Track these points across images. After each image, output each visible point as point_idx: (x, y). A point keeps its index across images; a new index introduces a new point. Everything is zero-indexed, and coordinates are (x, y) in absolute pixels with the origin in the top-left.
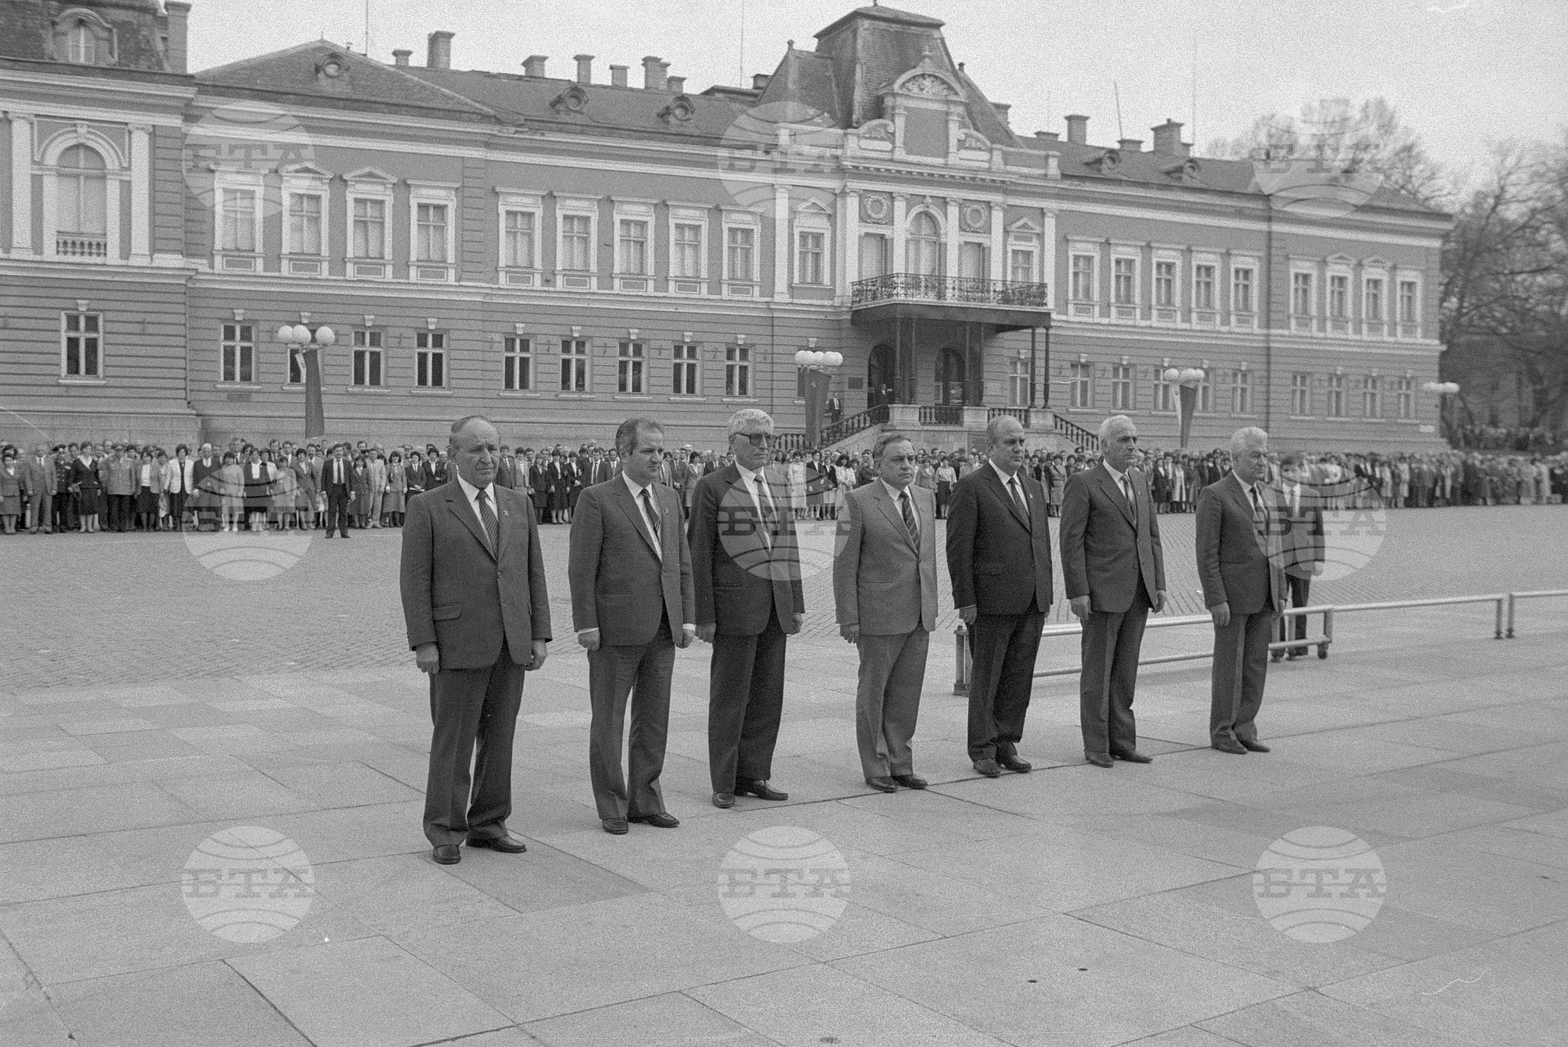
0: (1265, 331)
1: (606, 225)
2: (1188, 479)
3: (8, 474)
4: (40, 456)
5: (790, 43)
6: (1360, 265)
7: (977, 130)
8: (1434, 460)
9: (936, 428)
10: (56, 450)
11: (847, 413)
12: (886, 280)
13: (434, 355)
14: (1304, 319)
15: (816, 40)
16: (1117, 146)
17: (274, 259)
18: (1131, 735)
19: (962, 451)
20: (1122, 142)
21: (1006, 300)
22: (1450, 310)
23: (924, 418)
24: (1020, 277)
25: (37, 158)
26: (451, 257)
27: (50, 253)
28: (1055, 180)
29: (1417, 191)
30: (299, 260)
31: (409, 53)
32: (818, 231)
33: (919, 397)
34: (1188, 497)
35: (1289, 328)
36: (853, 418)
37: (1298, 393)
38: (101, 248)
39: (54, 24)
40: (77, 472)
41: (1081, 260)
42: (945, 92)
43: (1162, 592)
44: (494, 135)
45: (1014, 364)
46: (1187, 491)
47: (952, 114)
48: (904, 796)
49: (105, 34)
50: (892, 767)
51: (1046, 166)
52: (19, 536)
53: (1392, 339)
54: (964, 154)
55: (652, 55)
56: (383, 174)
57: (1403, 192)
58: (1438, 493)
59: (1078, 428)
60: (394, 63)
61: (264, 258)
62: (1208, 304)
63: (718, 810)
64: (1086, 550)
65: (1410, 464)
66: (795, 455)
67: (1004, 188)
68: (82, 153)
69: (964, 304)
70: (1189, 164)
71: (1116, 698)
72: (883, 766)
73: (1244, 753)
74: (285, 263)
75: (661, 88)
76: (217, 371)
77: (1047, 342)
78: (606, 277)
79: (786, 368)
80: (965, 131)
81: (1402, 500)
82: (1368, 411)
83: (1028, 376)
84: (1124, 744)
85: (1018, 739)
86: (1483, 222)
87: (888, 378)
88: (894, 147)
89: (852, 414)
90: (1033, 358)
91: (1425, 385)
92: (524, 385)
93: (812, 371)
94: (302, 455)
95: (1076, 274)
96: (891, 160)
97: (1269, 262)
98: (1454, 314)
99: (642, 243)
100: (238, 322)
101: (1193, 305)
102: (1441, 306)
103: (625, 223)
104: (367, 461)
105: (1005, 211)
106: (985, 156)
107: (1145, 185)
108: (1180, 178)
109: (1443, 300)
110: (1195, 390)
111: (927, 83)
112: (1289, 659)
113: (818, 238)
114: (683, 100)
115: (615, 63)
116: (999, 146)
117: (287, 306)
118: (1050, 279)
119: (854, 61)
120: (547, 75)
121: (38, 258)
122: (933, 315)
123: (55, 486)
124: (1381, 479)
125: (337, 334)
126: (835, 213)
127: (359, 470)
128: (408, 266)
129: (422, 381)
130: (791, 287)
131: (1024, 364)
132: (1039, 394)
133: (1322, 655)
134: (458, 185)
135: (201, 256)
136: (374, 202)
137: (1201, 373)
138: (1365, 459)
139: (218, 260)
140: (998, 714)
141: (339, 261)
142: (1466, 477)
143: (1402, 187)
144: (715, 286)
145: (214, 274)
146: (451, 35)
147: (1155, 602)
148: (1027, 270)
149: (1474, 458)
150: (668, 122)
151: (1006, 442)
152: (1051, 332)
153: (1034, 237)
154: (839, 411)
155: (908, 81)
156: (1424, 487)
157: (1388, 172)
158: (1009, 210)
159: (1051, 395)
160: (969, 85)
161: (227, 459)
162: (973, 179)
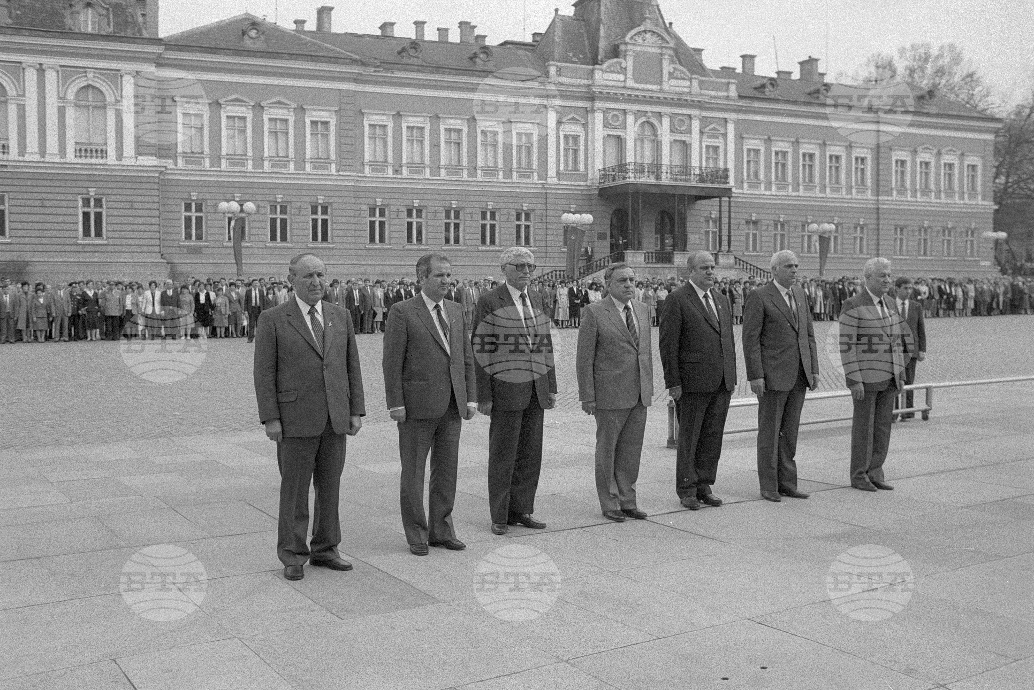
0: (876, 198)
1: (435, 132)
2: (825, 297)
3: (39, 302)
4: (60, 290)
5: (556, 10)
6: (939, 153)
7: (681, 64)
8: (992, 282)
9: (656, 266)
10: (71, 285)
11: (596, 257)
12: (622, 167)
13: (322, 220)
14: (902, 190)
15: (574, 8)
16: (775, 76)
17: (216, 158)
18: (794, 478)
19: (673, 279)
20: (778, 73)
21: (702, 180)
22: (1000, 184)
23: (647, 259)
24: (711, 165)
25: (62, 95)
26: (333, 156)
27: (71, 157)
28: (734, 100)
29: (977, 105)
30: (233, 159)
31: (304, 22)
32: (576, 134)
33: (645, 245)
34: (825, 310)
35: (892, 196)
36: (600, 260)
37: (898, 240)
38: (103, 153)
39: (71, 6)
40: (84, 300)
41: (752, 152)
42: (660, 42)
43: (817, 375)
44: (361, 74)
45: (708, 222)
46: (825, 305)
47: (664, 54)
48: (630, 524)
49: (104, 12)
50: (622, 504)
51: (728, 90)
52: (47, 344)
53: (962, 202)
54: (673, 82)
55: (466, 20)
56: (287, 102)
57: (968, 105)
58: (994, 306)
59: (751, 265)
60: (295, 28)
61: (210, 158)
62: (837, 182)
63: (495, 536)
64: (761, 345)
65: (975, 285)
66: (561, 283)
67: (700, 105)
68: (90, 89)
69: (674, 183)
70: (824, 88)
71: (782, 450)
72: (615, 503)
73: (875, 491)
74: (223, 161)
75: (471, 42)
76: (180, 233)
77: (730, 206)
78: (436, 168)
79: (555, 226)
80: (674, 66)
81: (970, 310)
82: (945, 253)
83: (717, 230)
84: (789, 485)
85: (713, 482)
86: (1023, 123)
87: (623, 232)
88: (626, 78)
89: (600, 258)
90: (720, 217)
91: (984, 234)
92: (382, 240)
93: (572, 227)
94: (233, 287)
95: (749, 162)
96: (624, 87)
97: (878, 153)
98: (1002, 187)
99: (459, 144)
100: (193, 200)
101: (827, 183)
102: (994, 182)
103: (448, 130)
104: (275, 289)
105: (701, 120)
106: (687, 83)
107: (795, 102)
108: (818, 98)
109: (995, 178)
110: (829, 239)
111: (648, 36)
112: (901, 421)
113: (576, 138)
114: (486, 50)
115: (440, 26)
116: (696, 76)
117: (225, 190)
118: (731, 165)
119: (599, 21)
120: (395, 35)
121: (63, 161)
122: (653, 190)
123: (70, 311)
124: (956, 296)
125: (258, 207)
126: (587, 123)
127: (270, 296)
128: (304, 162)
129: (315, 238)
130: (558, 173)
131: (714, 222)
132: (725, 243)
133: (925, 418)
134: (337, 109)
135: (169, 157)
136: (282, 120)
137: (833, 227)
138: (945, 282)
139: (180, 160)
140: (698, 465)
141: (259, 160)
142: (1013, 294)
143: (967, 103)
144: (508, 172)
145: (177, 170)
146: (331, 9)
147: (811, 382)
148: (716, 160)
149: (1019, 281)
150: (475, 63)
151: (701, 268)
152: (732, 199)
153: (721, 137)
154: (592, 256)
155: (635, 35)
156: (985, 301)
157: (957, 92)
158: (703, 119)
159: (732, 243)
160: (676, 38)
161: (183, 290)
162: (679, 100)
